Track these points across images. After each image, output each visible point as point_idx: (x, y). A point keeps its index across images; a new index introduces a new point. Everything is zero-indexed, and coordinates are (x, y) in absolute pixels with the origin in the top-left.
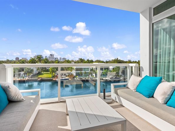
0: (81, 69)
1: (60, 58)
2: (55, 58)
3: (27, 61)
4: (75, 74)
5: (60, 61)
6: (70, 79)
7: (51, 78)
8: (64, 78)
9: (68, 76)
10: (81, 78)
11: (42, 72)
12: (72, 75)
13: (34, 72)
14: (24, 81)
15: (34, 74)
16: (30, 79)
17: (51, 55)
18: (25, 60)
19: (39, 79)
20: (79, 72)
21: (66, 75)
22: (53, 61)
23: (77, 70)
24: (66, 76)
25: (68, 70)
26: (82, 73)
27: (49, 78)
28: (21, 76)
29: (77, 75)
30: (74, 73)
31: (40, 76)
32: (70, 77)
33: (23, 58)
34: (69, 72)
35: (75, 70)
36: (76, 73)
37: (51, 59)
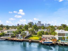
0: (63, 34)
1: (46, 24)
2: (42, 24)
3: (23, 26)
4: (57, 39)
5: (46, 26)
6: (53, 43)
7: (38, 41)
8: (48, 42)
9: (52, 40)
10: (63, 43)
11: (32, 35)
12: (55, 39)
13: (27, 35)
14: (21, 41)
15: (27, 36)
16: (24, 39)
17: (39, 22)
18: (22, 26)
19: (30, 41)
20: (62, 37)
21: (50, 38)
22: (40, 27)
23: (59, 34)
24: (50, 40)
25: (51, 34)
26: (64, 38)
27: (37, 40)
28: (19, 37)
29: (59, 39)
30: (57, 37)
31: (31, 38)
32: (53, 41)
33: (21, 24)
34: (53, 36)
35: (58, 34)
36: (59, 37)
37: (39, 25)
